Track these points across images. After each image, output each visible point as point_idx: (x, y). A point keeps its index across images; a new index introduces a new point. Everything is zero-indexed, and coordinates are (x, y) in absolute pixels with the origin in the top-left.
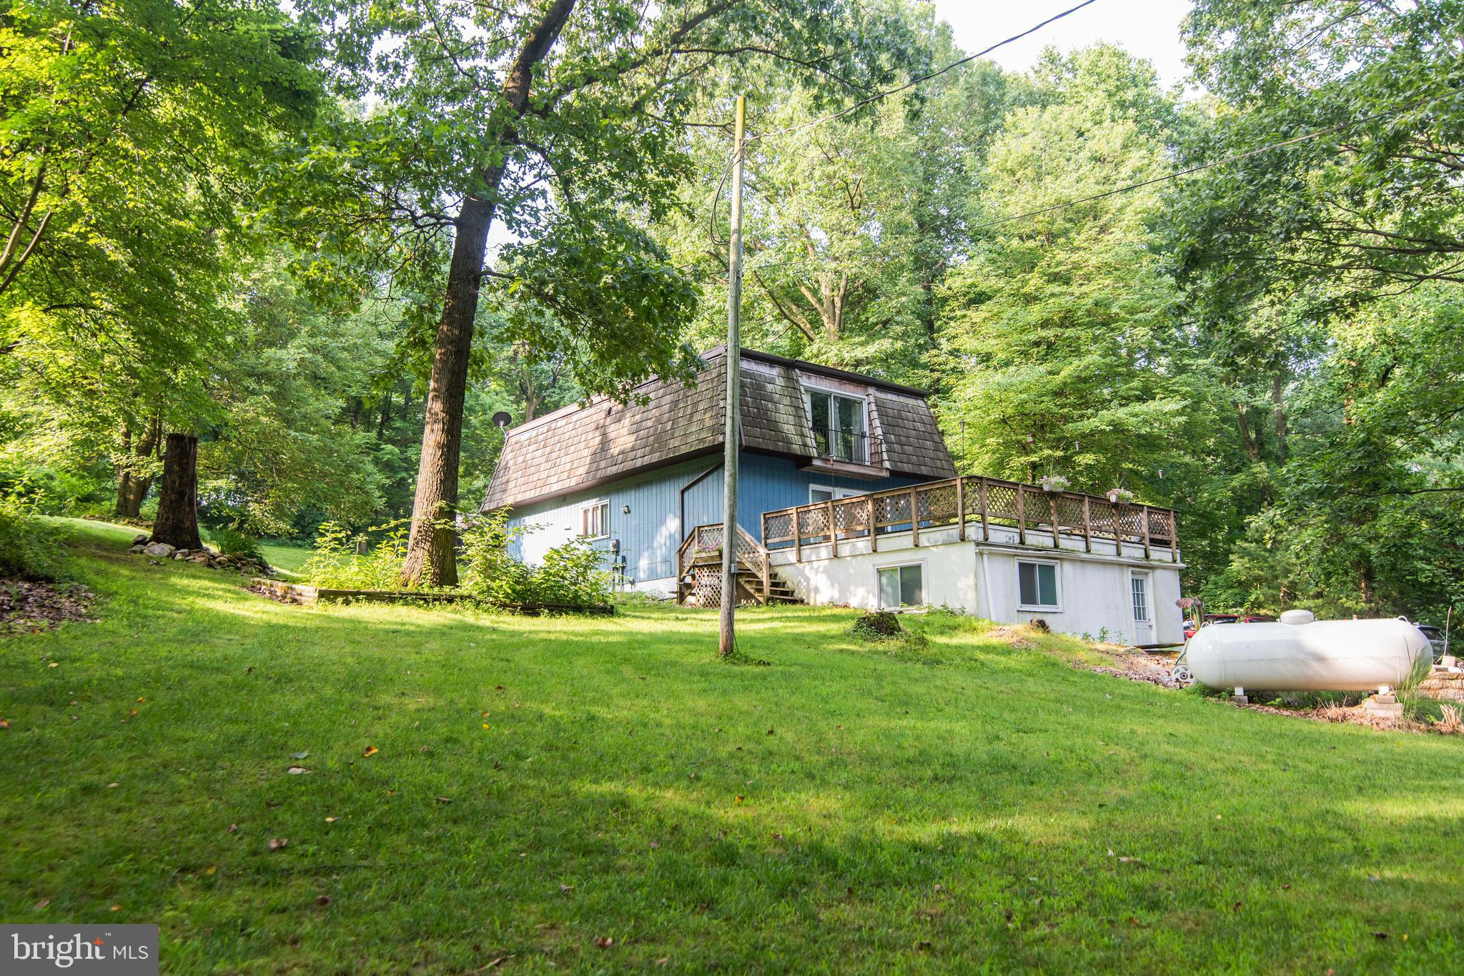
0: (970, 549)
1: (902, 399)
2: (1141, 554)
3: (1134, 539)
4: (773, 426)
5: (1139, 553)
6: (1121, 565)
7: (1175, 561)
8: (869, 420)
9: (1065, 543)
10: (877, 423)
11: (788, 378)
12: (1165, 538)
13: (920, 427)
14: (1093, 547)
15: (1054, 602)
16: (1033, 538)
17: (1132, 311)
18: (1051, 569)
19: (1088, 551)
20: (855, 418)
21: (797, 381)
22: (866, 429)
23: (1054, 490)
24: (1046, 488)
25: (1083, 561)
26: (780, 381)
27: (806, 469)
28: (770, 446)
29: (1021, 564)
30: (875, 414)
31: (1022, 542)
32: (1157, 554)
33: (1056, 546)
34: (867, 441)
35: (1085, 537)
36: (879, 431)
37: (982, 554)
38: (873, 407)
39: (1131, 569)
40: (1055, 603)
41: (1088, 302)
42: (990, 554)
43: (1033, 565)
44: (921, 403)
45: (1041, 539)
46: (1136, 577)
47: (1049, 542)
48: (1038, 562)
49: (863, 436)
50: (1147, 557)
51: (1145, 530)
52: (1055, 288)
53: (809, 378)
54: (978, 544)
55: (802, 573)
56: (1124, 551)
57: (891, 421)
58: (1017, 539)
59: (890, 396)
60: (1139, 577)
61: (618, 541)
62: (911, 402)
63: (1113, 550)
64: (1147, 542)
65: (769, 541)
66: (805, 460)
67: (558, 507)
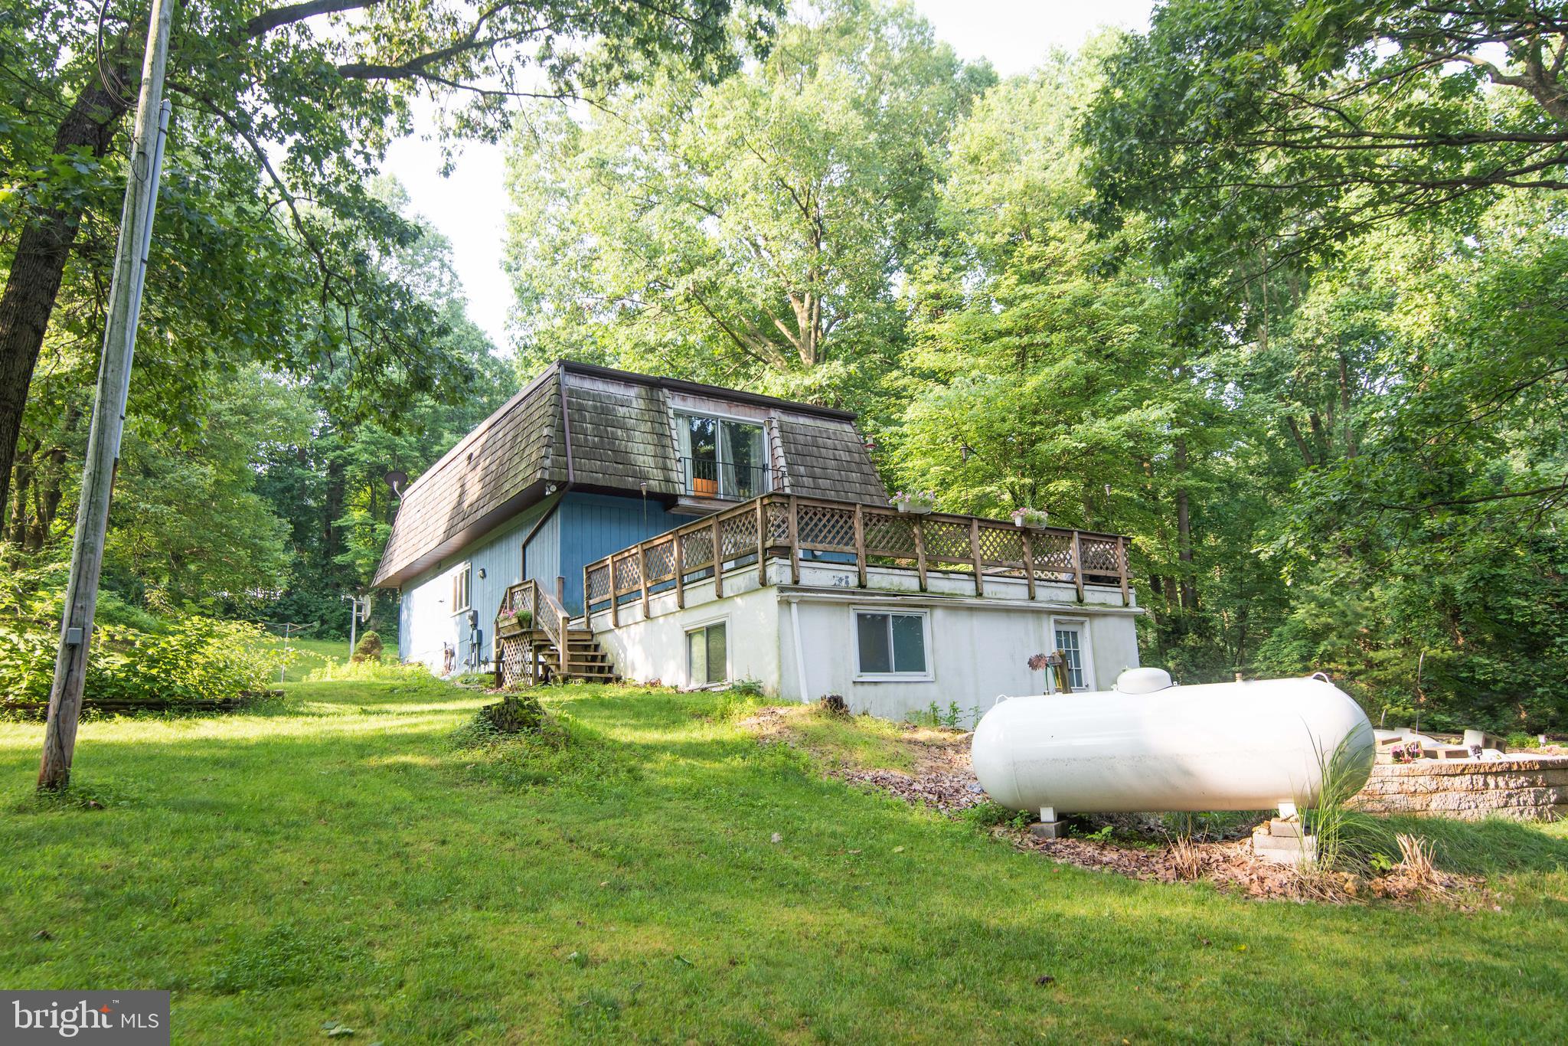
0: (772, 596)
1: (819, 423)
2: (1070, 595)
3: (1063, 576)
4: (622, 457)
5: (1067, 595)
6: (1037, 612)
7: (1127, 605)
8: (771, 451)
9: (936, 584)
10: (780, 452)
11: (651, 400)
12: (1110, 573)
13: (845, 456)
14: (988, 589)
15: (920, 666)
16: (878, 578)
17: (1115, 306)
18: (915, 623)
19: (979, 595)
20: (754, 450)
21: (664, 403)
22: (768, 460)
23: (914, 511)
24: (901, 508)
25: (971, 609)
26: (639, 404)
27: (674, 511)
28: (614, 483)
29: (861, 617)
30: (778, 442)
31: (862, 585)
32: (1095, 596)
33: (923, 589)
34: (770, 475)
35: (973, 575)
36: (782, 462)
37: (789, 603)
38: (776, 433)
39: (1053, 618)
40: (922, 668)
41: (1066, 301)
42: (802, 602)
43: (885, 617)
44: (847, 427)
45: (896, 580)
46: (1063, 628)
47: (912, 584)
48: (891, 612)
49: (764, 468)
50: (1080, 600)
51: (1076, 563)
52: (1029, 289)
53: (684, 399)
54: (782, 589)
55: (620, 641)
56: (1042, 593)
57: (798, 451)
58: (853, 581)
59: (802, 420)
60: (1070, 628)
61: (476, 613)
62: (832, 426)
63: (1023, 592)
64: (1079, 580)
65: (591, 602)
66: (667, 500)
67: (436, 576)
